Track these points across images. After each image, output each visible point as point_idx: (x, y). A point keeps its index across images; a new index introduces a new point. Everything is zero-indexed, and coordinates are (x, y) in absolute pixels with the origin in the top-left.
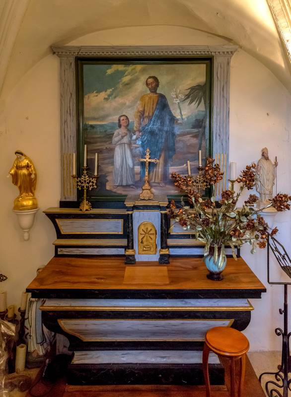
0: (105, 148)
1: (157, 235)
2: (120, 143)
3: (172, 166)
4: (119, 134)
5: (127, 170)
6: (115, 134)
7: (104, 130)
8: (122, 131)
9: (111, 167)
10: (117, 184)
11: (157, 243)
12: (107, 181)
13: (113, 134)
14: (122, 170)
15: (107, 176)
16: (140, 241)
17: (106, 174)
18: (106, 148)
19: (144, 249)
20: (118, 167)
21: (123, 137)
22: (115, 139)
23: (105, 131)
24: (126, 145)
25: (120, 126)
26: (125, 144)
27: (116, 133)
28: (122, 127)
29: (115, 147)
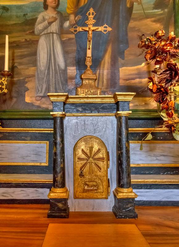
0: (24, 40)
1: (110, 163)
2: (45, 32)
3: (123, 65)
4: (44, 20)
5: (56, 73)
6: (38, 20)
7: (22, 14)
8: (50, 14)
9: (33, 68)
10: (42, 95)
11: (109, 177)
12: (28, 89)
13: (37, 18)
14: (48, 73)
15: (26, 82)
16: (78, 173)
17: (25, 79)
18: (26, 40)
19: (86, 188)
20: (43, 69)
21: (50, 23)
22: (39, 27)
23: (24, 15)
24: (55, 35)
25: (46, 7)
26: (53, 33)
27: (40, 17)
28: (49, 8)
29: (39, 39)
